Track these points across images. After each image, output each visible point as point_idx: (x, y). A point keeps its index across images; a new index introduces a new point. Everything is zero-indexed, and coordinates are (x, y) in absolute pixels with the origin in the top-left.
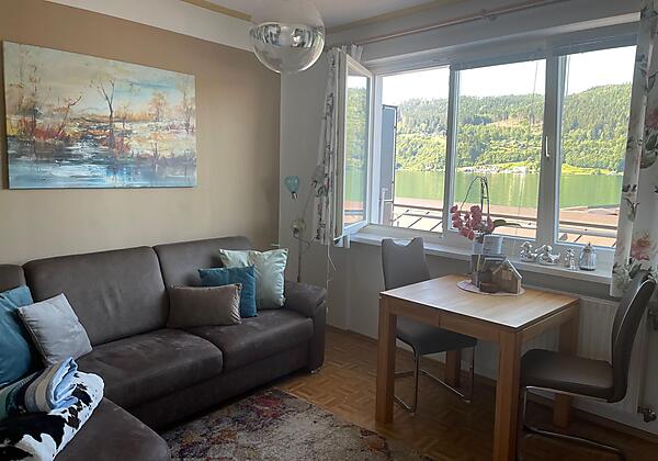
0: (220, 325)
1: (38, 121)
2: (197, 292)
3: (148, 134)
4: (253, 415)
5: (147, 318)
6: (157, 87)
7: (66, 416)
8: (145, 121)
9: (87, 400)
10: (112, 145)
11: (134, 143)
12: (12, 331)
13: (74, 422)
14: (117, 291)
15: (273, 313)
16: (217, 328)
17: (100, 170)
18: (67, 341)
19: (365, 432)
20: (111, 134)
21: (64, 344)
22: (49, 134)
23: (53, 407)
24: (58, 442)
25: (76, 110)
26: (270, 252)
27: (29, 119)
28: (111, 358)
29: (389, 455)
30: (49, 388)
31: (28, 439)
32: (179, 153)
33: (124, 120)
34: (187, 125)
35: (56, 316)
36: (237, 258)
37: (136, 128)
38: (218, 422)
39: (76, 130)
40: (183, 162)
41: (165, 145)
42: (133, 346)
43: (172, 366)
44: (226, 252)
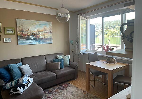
0: (57, 70)
1: (23, 33)
2: (52, 63)
3: (43, 34)
4: (62, 87)
5: (43, 68)
6: (44, 25)
7: (25, 85)
8: (42, 31)
9: (30, 82)
10: (36, 36)
11: (40, 36)
12: (18, 70)
13: (27, 86)
14: (37, 63)
15: (67, 68)
16: (56, 70)
17: (34, 41)
18: (28, 72)
19: (83, 91)
20: (36, 34)
21: (27, 73)
22: (25, 35)
23: (23, 83)
24: (24, 89)
25: (30, 30)
26: (67, 56)
27: (21, 32)
28: (36, 76)
29: (87, 95)
30: (23, 80)
31: (18, 88)
32: (49, 37)
33: (38, 31)
34: (50, 32)
35: (26, 68)
36: (60, 57)
37: (41, 33)
38: (56, 88)
39: (30, 34)
40: (50, 39)
41: (46, 36)
42: (40, 73)
43: (47, 77)
44: (58, 56)
